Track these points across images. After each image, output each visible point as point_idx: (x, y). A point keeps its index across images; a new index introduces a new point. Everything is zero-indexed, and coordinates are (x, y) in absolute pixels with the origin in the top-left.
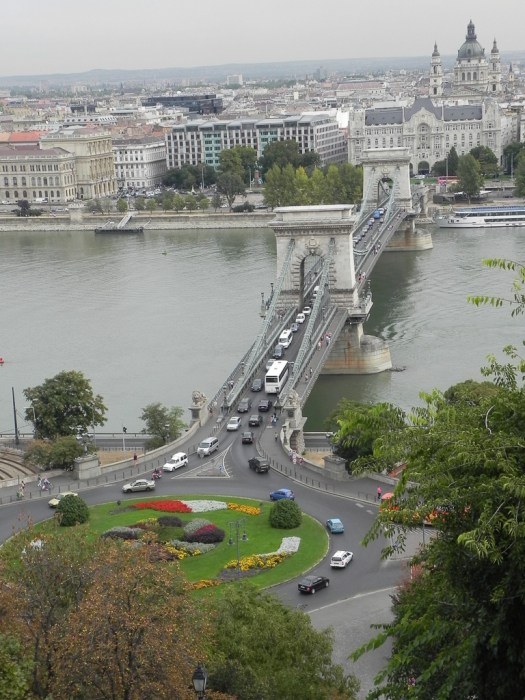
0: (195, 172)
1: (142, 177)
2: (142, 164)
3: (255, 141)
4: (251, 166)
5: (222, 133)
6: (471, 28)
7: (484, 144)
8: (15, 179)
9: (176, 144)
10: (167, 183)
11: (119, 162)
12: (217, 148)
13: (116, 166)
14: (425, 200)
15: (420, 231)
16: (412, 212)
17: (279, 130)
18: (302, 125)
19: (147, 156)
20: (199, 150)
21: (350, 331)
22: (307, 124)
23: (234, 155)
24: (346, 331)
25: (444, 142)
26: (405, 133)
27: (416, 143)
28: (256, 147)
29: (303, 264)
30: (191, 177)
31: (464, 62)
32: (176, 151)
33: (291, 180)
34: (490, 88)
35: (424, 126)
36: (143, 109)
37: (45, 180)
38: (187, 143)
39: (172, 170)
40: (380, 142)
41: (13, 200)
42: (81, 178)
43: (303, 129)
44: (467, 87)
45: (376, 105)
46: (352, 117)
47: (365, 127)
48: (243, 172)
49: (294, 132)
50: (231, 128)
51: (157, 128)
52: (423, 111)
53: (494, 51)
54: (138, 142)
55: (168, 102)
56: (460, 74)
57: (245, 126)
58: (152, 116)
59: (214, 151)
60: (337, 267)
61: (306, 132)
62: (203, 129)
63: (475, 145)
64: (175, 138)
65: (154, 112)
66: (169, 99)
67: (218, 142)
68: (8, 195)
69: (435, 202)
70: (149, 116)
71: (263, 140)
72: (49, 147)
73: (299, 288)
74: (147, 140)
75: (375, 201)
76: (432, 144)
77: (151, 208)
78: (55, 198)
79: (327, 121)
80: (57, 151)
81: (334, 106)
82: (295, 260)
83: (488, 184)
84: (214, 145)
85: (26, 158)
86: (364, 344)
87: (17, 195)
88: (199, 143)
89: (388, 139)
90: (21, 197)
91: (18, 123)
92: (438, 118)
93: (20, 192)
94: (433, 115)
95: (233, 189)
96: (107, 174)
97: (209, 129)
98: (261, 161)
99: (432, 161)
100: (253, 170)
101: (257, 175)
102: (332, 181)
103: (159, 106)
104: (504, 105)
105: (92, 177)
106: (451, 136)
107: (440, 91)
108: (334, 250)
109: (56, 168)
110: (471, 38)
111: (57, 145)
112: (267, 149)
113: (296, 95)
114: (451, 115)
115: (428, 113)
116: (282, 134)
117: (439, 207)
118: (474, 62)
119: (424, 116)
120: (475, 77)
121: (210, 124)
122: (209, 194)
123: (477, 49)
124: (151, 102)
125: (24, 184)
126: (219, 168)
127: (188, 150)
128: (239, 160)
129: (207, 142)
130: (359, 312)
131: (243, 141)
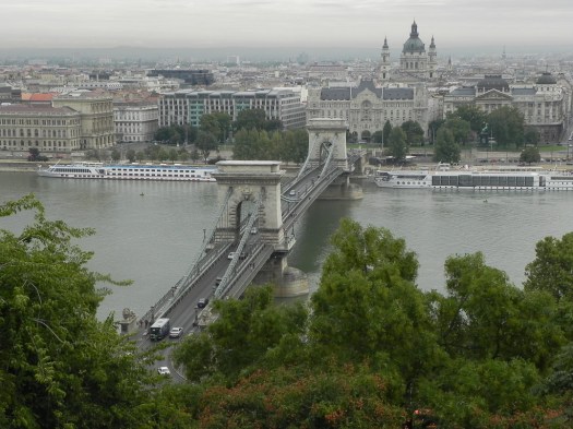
0: (181, 130)
1: (138, 133)
2: (138, 123)
3: (232, 108)
4: (227, 128)
5: (205, 100)
6: (414, 27)
7: (414, 119)
8: (29, 130)
9: (166, 108)
10: (158, 138)
11: (119, 120)
12: (200, 113)
13: (117, 123)
14: (363, 161)
15: (353, 186)
16: (347, 170)
17: (251, 101)
18: (270, 97)
19: (141, 117)
20: (186, 113)
21: (275, 263)
22: (274, 97)
23: (213, 118)
24: (272, 263)
25: (382, 117)
26: (352, 107)
27: (360, 116)
28: (232, 113)
29: (239, 207)
30: (177, 134)
31: (408, 54)
32: (167, 113)
33: (255, 140)
34: (428, 76)
35: (366, 102)
36: (147, 78)
37: (54, 133)
38: (176, 108)
39: (163, 128)
40: (332, 114)
41: (27, 147)
42: (85, 131)
43: (270, 101)
44: (409, 74)
45: (331, 85)
46: (310, 93)
47: (320, 101)
48: (219, 132)
49: (263, 103)
50: (213, 97)
51: (154, 94)
52: (366, 91)
53: (432, 46)
54: (136, 105)
55: (168, 74)
56: (404, 63)
57: (224, 96)
58: (153, 84)
59: (198, 115)
60: (266, 210)
61: (273, 103)
62: (190, 97)
63: (407, 119)
64: (166, 102)
65: (155, 82)
66: (169, 72)
67: (201, 107)
68: (22, 143)
69: (371, 164)
70: (151, 84)
71: (238, 107)
72: (60, 106)
73: (234, 227)
74: (144, 103)
75: (317, 160)
76: (373, 117)
77: (140, 158)
78: (62, 147)
79: (291, 95)
80: (66, 110)
81: (299, 83)
82: (232, 203)
83: (413, 151)
84: (198, 110)
85: (40, 114)
86: (286, 274)
87: (30, 143)
88: (186, 108)
89: (338, 111)
90: (33, 146)
91: (44, 86)
92: (379, 97)
93: (33, 141)
94: (374, 95)
95: (208, 146)
96: (107, 129)
97: (194, 97)
98: (235, 125)
99: (373, 130)
100: (228, 131)
101: (231, 136)
102: (288, 143)
103: (160, 77)
104: (434, 89)
105: (94, 131)
106: (389, 112)
107: (388, 76)
108: (264, 197)
109: (64, 123)
110: (414, 34)
111: (66, 105)
112: (240, 114)
113: (277, 74)
114: (389, 95)
115: (370, 92)
116: (254, 103)
117: (373, 167)
118: (416, 54)
119: (367, 95)
120: (416, 66)
121: (196, 93)
122: (189, 148)
123: (419, 45)
124: (154, 74)
125: (37, 134)
126: (200, 128)
127: (176, 113)
128: (216, 123)
129: (192, 107)
130: (282, 248)
131: (222, 108)
